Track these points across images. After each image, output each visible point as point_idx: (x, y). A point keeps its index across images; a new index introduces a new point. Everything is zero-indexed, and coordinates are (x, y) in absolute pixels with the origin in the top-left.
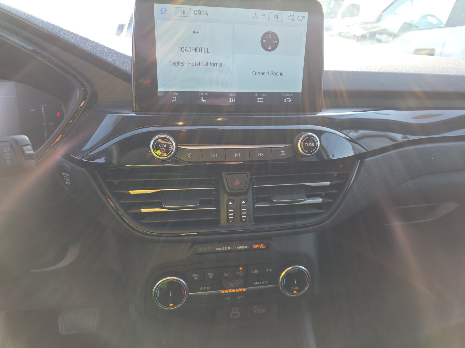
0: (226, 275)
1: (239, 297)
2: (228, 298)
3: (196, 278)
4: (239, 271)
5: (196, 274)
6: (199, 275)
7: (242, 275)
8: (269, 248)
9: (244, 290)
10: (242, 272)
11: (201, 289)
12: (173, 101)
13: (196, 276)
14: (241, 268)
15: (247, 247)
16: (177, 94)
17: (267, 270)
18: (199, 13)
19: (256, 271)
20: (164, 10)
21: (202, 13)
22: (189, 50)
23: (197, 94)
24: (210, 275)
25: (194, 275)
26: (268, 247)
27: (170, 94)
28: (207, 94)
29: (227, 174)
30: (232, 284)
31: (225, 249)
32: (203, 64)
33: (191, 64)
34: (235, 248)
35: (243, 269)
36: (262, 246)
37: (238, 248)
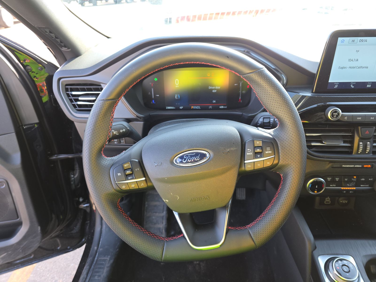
0: (346, 180)
1: (351, 192)
2: (345, 192)
3: (329, 180)
4: (354, 178)
5: (329, 178)
6: (331, 178)
7: (355, 180)
8: (374, 168)
9: (355, 188)
10: (355, 179)
11: (331, 185)
12: (335, 87)
13: (329, 179)
14: (355, 177)
15: (360, 166)
16: (338, 83)
17: (370, 179)
18: (362, 41)
19: (363, 179)
20: (343, 41)
21: (364, 41)
22: (353, 60)
23: (349, 83)
24: (337, 179)
25: (328, 178)
26: (372, 166)
27: (335, 83)
28: (355, 83)
29: (362, 128)
30: (348, 185)
31: (348, 166)
32: (357, 67)
33: (351, 68)
34: (353, 166)
35: (356, 178)
36: (369, 166)
37: (355, 166)
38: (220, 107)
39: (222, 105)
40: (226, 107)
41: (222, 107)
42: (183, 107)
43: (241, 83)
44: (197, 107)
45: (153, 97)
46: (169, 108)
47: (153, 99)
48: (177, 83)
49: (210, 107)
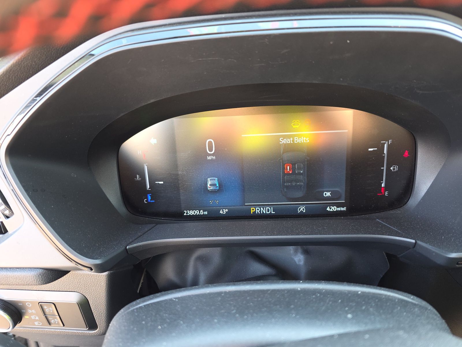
38: (328, 209)
39: (333, 205)
40: (344, 209)
41: (334, 209)
42: (227, 210)
43: (386, 145)
44: (264, 211)
45: (148, 187)
46: (191, 213)
47: (149, 192)
48: (211, 150)
49: (301, 209)
